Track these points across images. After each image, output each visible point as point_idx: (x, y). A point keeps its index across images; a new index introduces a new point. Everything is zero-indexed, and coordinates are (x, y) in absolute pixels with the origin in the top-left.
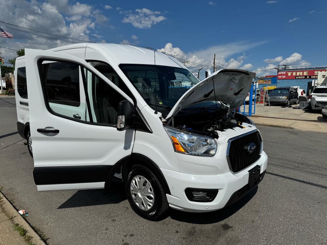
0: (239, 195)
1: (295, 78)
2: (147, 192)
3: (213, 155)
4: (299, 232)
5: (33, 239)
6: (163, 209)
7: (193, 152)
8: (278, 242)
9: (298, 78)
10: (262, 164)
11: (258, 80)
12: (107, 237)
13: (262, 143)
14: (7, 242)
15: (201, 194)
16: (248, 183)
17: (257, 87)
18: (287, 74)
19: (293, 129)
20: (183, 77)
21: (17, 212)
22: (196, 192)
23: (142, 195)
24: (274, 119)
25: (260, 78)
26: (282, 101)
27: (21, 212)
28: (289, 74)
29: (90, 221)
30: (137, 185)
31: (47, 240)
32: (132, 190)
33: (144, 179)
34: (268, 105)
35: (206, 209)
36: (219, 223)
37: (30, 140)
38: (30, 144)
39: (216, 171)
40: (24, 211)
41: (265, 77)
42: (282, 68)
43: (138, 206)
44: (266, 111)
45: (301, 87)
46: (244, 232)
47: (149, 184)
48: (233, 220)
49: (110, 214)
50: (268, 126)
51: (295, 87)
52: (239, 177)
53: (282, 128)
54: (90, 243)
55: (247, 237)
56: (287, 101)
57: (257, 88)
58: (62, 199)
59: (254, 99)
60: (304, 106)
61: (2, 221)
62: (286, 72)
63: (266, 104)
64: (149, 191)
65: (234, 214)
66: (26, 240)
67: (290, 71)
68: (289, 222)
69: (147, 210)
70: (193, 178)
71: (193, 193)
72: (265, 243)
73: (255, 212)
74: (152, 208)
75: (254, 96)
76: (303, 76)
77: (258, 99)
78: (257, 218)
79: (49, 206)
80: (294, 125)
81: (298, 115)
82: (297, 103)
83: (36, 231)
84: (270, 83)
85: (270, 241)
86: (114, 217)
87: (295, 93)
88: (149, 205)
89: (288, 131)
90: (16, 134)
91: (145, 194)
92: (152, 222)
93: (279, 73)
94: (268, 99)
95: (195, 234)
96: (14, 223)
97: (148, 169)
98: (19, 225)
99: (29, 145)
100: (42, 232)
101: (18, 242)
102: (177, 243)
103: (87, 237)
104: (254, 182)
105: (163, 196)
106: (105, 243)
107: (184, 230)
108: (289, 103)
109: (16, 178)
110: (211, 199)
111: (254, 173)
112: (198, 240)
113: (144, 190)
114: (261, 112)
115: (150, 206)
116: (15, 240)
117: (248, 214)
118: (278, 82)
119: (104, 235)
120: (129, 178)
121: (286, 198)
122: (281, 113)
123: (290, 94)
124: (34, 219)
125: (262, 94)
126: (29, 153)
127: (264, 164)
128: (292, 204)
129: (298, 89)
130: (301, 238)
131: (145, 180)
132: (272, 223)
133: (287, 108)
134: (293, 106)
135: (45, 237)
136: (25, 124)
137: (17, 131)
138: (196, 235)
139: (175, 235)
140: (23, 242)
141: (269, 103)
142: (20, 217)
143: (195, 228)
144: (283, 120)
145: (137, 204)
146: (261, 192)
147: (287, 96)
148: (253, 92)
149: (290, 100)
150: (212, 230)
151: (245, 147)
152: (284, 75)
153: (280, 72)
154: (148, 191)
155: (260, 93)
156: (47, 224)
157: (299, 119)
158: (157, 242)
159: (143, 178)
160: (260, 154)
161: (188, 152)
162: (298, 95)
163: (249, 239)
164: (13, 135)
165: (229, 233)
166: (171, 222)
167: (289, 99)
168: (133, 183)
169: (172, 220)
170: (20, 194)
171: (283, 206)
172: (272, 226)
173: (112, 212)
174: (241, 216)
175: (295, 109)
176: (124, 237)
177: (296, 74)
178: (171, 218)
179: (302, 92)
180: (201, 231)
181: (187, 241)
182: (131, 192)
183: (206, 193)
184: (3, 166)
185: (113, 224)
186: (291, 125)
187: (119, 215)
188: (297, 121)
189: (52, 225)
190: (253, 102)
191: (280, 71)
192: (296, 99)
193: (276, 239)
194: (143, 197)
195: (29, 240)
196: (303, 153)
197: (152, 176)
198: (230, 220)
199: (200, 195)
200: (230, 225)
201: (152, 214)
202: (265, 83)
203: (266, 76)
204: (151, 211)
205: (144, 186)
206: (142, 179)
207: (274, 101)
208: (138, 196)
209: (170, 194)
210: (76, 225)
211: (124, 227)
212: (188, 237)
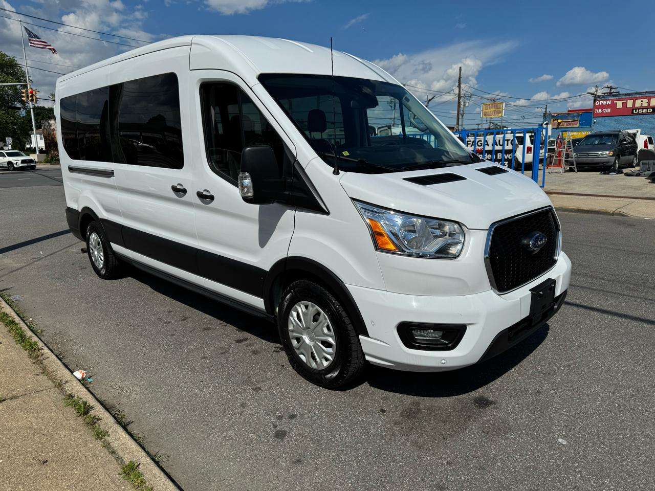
0: (510, 339)
1: (632, 112)
2: (322, 334)
3: (455, 257)
4: (635, 412)
5: (102, 422)
6: (354, 366)
7: (414, 251)
8: (591, 431)
9: (638, 113)
10: (559, 277)
11: (552, 120)
12: (245, 420)
13: (560, 233)
14: (53, 427)
15: (430, 334)
16: (528, 314)
17: (550, 133)
18: (613, 106)
19: (626, 216)
20: (394, 119)
21: (70, 373)
22: (420, 330)
23: (311, 339)
24: (585, 197)
25: (555, 115)
26: (602, 161)
27: (79, 374)
28: (619, 104)
29: (211, 391)
30: (300, 321)
31: (128, 425)
32: (292, 331)
33: (315, 308)
34: (571, 170)
35: (441, 365)
36: (467, 394)
37: (92, 243)
38: (92, 249)
39: (462, 287)
40: (83, 371)
41: (567, 112)
42: (604, 93)
43: (305, 362)
44: (568, 182)
45: (644, 132)
46: (519, 412)
47: (325, 318)
48: (497, 389)
49: (249, 377)
50: (572, 210)
51: (631, 131)
52: (510, 301)
53: (602, 216)
54: (211, 431)
55: (526, 421)
56: (613, 161)
57: (549, 136)
58: (157, 352)
59: (543, 157)
60: (649, 170)
61: (41, 389)
62: (613, 101)
63: (568, 168)
64: (326, 331)
65: (500, 379)
66: (87, 423)
67: (620, 97)
68: (614, 393)
69: (321, 368)
70: (414, 304)
71: (414, 332)
72: (564, 433)
73: (544, 374)
74: (331, 364)
75: (542, 151)
76: (648, 108)
77: (551, 159)
78: (546, 386)
79: (131, 364)
80: (626, 209)
81: (637, 188)
82: (634, 164)
83: (107, 409)
84: (578, 125)
85: (574, 429)
86: (258, 383)
87: (629, 144)
88: (324, 358)
89: (615, 221)
90: (67, 235)
91: (316, 338)
92: (333, 393)
93: (598, 103)
94: (572, 158)
95: (419, 416)
96: (65, 393)
97: (321, 288)
98: (74, 397)
99: (91, 251)
100: (119, 411)
101: (74, 426)
102: (383, 431)
103: (204, 421)
104: (541, 313)
105: (353, 340)
106: (239, 430)
107: (397, 407)
108: (617, 165)
109: (67, 315)
110: (450, 345)
111: (541, 293)
112: (425, 427)
113: (315, 330)
114: (556, 185)
115: (327, 360)
116: (67, 424)
117: (529, 378)
118: (595, 122)
119: (238, 416)
120: (285, 307)
121: (609, 347)
122: (600, 186)
123: (620, 145)
124: (104, 388)
125: (559, 147)
126: (92, 269)
127: (563, 278)
128: (622, 359)
129: (638, 134)
130: (639, 425)
131: (317, 309)
132: (579, 395)
133: (613, 175)
134: (625, 171)
135: (124, 420)
136: (80, 211)
137: (69, 228)
138: (421, 417)
139: (379, 417)
140: (81, 428)
141: (575, 166)
142: (76, 382)
143: (418, 404)
144: (604, 198)
145: (302, 357)
146: (555, 337)
147: (613, 150)
148: (541, 144)
149: (619, 158)
150: (453, 407)
151: (523, 241)
152: (607, 107)
153: (599, 101)
154: (323, 331)
155: (555, 147)
156: (128, 397)
157: (638, 196)
158: (343, 429)
159: (313, 307)
160: (555, 258)
161: (403, 251)
162: (636, 147)
163: (530, 424)
164: (60, 236)
165: (489, 414)
166: (370, 392)
167: (618, 155)
168: (292, 316)
169: (372, 388)
170: (75, 342)
171: (603, 363)
172: (579, 402)
173: (254, 374)
174: (515, 381)
175: (631, 177)
176: (278, 420)
177: (634, 104)
178: (371, 385)
179: (646, 142)
180: (431, 409)
181: (402, 428)
182: (291, 334)
183: (440, 334)
184: (44, 292)
185: (255, 396)
186: (620, 208)
187: (267, 379)
188: (634, 200)
189: (138, 397)
190: (541, 165)
191: (598, 99)
192: (632, 157)
193: (588, 425)
194: (313, 343)
195: (94, 424)
196: (646, 261)
197: (330, 301)
198: (491, 390)
199: (427, 337)
200: (491, 399)
201: (332, 376)
202: (565, 126)
203: (569, 111)
204: (329, 369)
205: (315, 323)
206: (311, 308)
207: (584, 161)
208: (304, 341)
209: (367, 335)
210: (183, 398)
211: (277, 402)
212: (405, 421)
